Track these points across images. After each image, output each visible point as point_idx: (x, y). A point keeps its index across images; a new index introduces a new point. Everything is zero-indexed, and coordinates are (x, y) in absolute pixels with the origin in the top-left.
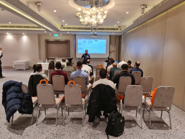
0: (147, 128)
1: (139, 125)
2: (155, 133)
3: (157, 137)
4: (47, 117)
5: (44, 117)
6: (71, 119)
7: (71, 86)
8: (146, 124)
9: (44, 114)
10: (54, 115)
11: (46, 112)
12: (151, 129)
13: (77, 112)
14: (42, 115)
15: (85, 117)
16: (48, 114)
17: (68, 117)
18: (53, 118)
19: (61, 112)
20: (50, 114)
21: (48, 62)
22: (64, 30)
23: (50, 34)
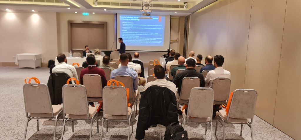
4: (75, 134)
5: (71, 134)
6: (111, 137)
7: (112, 88)
9: (72, 131)
10: (85, 131)
11: (74, 128)
13: (120, 129)
14: (67, 132)
15: (132, 134)
16: (76, 130)
17: (107, 134)
18: (85, 136)
19: (97, 128)
20: (80, 131)
21: (73, 56)
22: (98, 6)
23: (76, 12)
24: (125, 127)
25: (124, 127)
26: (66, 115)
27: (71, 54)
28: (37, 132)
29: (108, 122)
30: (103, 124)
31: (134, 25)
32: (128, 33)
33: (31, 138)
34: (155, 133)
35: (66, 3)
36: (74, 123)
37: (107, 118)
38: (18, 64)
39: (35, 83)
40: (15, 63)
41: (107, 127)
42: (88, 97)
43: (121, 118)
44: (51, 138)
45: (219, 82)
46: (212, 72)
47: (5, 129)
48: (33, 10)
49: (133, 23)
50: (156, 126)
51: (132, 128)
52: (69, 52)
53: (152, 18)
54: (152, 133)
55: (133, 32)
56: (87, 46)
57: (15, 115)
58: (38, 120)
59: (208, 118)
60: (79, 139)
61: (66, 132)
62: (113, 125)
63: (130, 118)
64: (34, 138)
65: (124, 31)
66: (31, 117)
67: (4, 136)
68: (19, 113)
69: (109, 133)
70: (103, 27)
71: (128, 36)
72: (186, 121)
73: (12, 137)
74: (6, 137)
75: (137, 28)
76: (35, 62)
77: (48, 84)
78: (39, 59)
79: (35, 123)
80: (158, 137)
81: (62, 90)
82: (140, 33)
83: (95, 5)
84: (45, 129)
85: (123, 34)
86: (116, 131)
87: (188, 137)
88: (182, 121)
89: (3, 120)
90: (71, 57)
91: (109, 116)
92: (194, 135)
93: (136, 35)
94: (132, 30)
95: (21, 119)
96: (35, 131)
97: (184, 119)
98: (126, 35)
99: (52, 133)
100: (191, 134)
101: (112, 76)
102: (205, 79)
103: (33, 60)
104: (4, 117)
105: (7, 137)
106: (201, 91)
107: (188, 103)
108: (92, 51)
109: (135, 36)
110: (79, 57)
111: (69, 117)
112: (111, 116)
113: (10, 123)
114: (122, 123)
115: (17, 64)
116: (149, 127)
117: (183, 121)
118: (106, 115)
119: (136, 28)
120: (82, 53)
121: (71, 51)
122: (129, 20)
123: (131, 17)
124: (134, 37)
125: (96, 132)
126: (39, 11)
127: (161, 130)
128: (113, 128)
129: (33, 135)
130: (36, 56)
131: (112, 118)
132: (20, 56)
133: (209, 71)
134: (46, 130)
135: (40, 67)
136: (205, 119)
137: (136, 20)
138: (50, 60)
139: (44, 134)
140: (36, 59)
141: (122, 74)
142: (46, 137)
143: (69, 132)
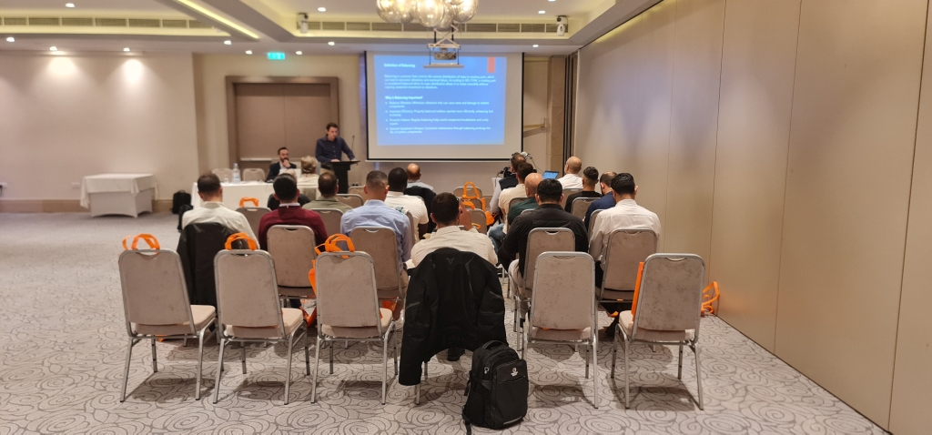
0: (617, 406)
1: (589, 399)
2: (636, 420)
3: (640, 429)
4: (249, 380)
5: (241, 379)
6: (340, 385)
8: (617, 396)
9: (241, 372)
10: (275, 373)
11: (247, 366)
12: (627, 408)
13: (365, 366)
14: (229, 374)
16: (253, 370)
17: (331, 379)
18: (274, 382)
19: (304, 365)
20: (262, 371)
21: (242, 180)
22: (310, 34)
23: (249, 52)
24: (380, 362)
25: (376, 362)
26: (224, 328)
27: (236, 173)
28: (153, 375)
37: (331, 335)
38: (89, 205)
39: (149, 248)
43: (363, 334)
45: (626, 238)
47: (71, 369)
48: (127, 50)
52: (232, 167)
56: (284, 148)
57: (95, 337)
61: (226, 374)
62: (347, 358)
63: (387, 334)
66: (140, 335)
67: (70, 385)
73: (92, 388)
74: (76, 386)
76: (136, 198)
77: (179, 250)
78: (146, 190)
79: (149, 355)
83: (302, 32)
89: (65, 350)
90: (237, 182)
95: (109, 345)
99: (191, 377)
104: (65, 342)
111: (233, 335)
113: (82, 357)
114: (370, 352)
118: (328, 326)
120: (268, 171)
121: (236, 164)
126: (143, 52)
130: (138, 180)
135: (149, 213)
138: (176, 191)
139: (172, 379)
140: (137, 191)
142: (178, 386)
143: (235, 374)
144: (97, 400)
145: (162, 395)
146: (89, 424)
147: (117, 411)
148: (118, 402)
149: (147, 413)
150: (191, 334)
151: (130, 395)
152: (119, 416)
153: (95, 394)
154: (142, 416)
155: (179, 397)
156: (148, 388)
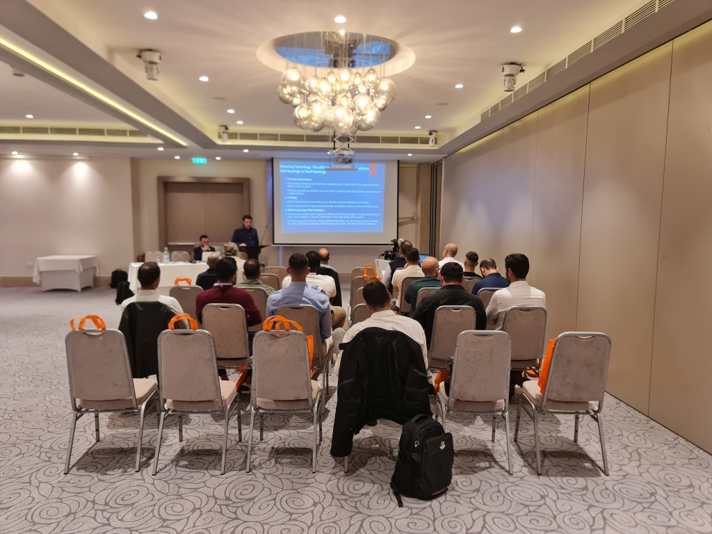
28: (94, 445)
29: (264, 416)
30: (252, 421)
31: (313, 184)
32: (299, 202)
33: (83, 460)
34: (375, 439)
35: (154, 136)
36: (184, 420)
37: (263, 407)
38: (40, 281)
39: (95, 328)
40: (31, 278)
41: (261, 429)
42: (218, 359)
43: (294, 406)
44: (129, 459)
46: (502, 293)
47: (18, 439)
48: (76, 154)
49: (310, 180)
50: (376, 424)
51: (321, 430)
53: (355, 167)
54: (368, 440)
55: (311, 201)
57: (41, 405)
58: (97, 417)
59: (498, 401)
60: (196, 459)
61: (163, 442)
63: (316, 405)
64: (90, 458)
65: (289, 197)
67: (17, 456)
68: (50, 400)
69: (265, 442)
70: (242, 192)
71: (299, 210)
72: (448, 411)
73: (37, 459)
74: (23, 457)
75: (321, 191)
76: (80, 275)
78: (89, 269)
79: (90, 423)
80: (382, 448)
81: (158, 344)
82: (326, 202)
83: (223, 141)
84: (114, 437)
85: (289, 206)
86: (283, 436)
87: (454, 448)
88: (437, 409)
89: (13, 418)
90: (167, 263)
91: (266, 403)
92: (465, 441)
93: (318, 208)
94: (308, 197)
95: (54, 413)
96: (91, 442)
97: (443, 405)
98: (295, 208)
99: (130, 447)
100: (460, 441)
101: (270, 306)
102: (487, 310)
103: (75, 270)
104: (14, 410)
105: (24, 459)
106: (481, 338)
107: (451, 366)
108: (216, 247)
109: (317, 210)
110: (184, 261)
111: (172, 408)
112: (271, 403)
113: (29, 425)
115: (38, 282)
116: (362, 427)
117: (440, 408)
118: (261, 399)
119: (318, 191)
120: (193, 253)
121: (166, 248)
122: (301, 173)
123: (305, 167)
124: (313, 212)
125: (235, 440)
126: (90, 157)
127: (388, 432)
128: (276, 430)
129: (87, 453)
130: (82, 260)
131: (274, 406)
132: (44, 262)
133: (495, 291)
134: (115, 439)
135: (91, 287)
136: (491, 403)
137: (318, 172)
138: (114, 269)
139: (112, 449)
140: (82, 269)
141: (293, 302)
142: (118, 457)
143: (172, 443)
144: (41, 472)
145: (103, 467)
146: (34, 499)
147: (61, 485)
148: (62, 474)
149: (90, 487)
150: (133, 408)
151: (73, 466)
152: (63, 491)
153: (40, 465)
154: (84, 490)
155: (119, 468)
156: (89, 459)
